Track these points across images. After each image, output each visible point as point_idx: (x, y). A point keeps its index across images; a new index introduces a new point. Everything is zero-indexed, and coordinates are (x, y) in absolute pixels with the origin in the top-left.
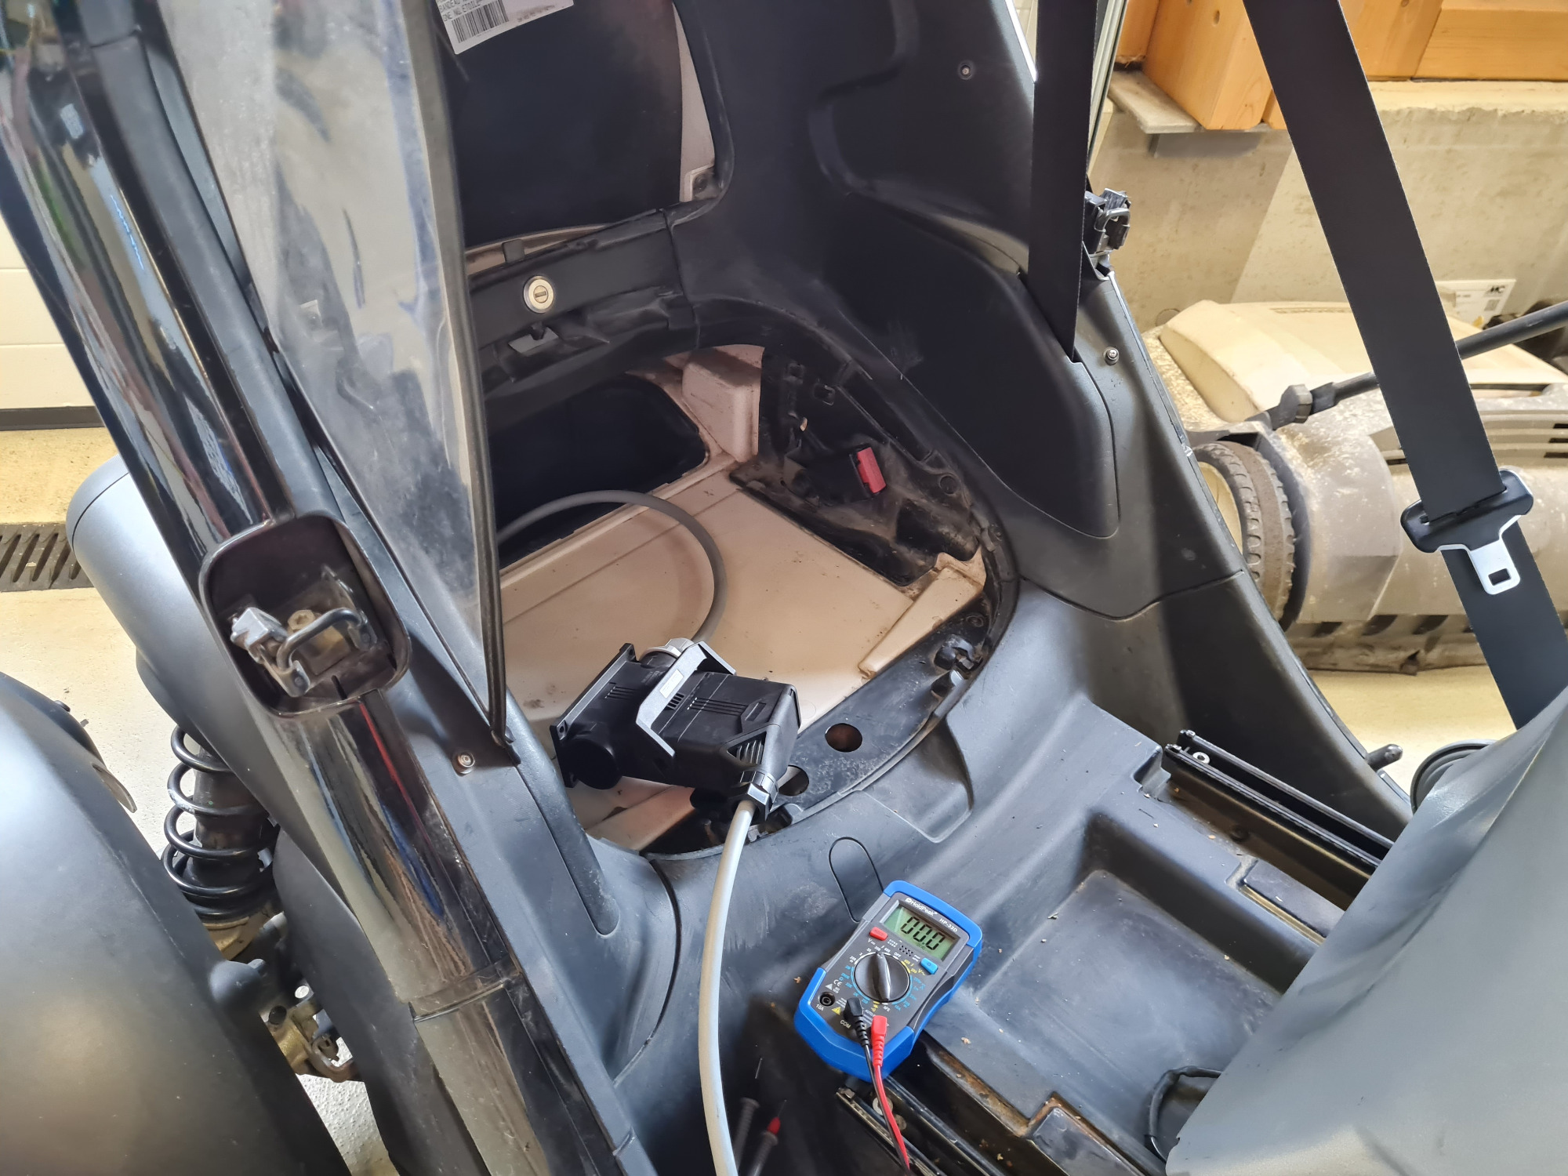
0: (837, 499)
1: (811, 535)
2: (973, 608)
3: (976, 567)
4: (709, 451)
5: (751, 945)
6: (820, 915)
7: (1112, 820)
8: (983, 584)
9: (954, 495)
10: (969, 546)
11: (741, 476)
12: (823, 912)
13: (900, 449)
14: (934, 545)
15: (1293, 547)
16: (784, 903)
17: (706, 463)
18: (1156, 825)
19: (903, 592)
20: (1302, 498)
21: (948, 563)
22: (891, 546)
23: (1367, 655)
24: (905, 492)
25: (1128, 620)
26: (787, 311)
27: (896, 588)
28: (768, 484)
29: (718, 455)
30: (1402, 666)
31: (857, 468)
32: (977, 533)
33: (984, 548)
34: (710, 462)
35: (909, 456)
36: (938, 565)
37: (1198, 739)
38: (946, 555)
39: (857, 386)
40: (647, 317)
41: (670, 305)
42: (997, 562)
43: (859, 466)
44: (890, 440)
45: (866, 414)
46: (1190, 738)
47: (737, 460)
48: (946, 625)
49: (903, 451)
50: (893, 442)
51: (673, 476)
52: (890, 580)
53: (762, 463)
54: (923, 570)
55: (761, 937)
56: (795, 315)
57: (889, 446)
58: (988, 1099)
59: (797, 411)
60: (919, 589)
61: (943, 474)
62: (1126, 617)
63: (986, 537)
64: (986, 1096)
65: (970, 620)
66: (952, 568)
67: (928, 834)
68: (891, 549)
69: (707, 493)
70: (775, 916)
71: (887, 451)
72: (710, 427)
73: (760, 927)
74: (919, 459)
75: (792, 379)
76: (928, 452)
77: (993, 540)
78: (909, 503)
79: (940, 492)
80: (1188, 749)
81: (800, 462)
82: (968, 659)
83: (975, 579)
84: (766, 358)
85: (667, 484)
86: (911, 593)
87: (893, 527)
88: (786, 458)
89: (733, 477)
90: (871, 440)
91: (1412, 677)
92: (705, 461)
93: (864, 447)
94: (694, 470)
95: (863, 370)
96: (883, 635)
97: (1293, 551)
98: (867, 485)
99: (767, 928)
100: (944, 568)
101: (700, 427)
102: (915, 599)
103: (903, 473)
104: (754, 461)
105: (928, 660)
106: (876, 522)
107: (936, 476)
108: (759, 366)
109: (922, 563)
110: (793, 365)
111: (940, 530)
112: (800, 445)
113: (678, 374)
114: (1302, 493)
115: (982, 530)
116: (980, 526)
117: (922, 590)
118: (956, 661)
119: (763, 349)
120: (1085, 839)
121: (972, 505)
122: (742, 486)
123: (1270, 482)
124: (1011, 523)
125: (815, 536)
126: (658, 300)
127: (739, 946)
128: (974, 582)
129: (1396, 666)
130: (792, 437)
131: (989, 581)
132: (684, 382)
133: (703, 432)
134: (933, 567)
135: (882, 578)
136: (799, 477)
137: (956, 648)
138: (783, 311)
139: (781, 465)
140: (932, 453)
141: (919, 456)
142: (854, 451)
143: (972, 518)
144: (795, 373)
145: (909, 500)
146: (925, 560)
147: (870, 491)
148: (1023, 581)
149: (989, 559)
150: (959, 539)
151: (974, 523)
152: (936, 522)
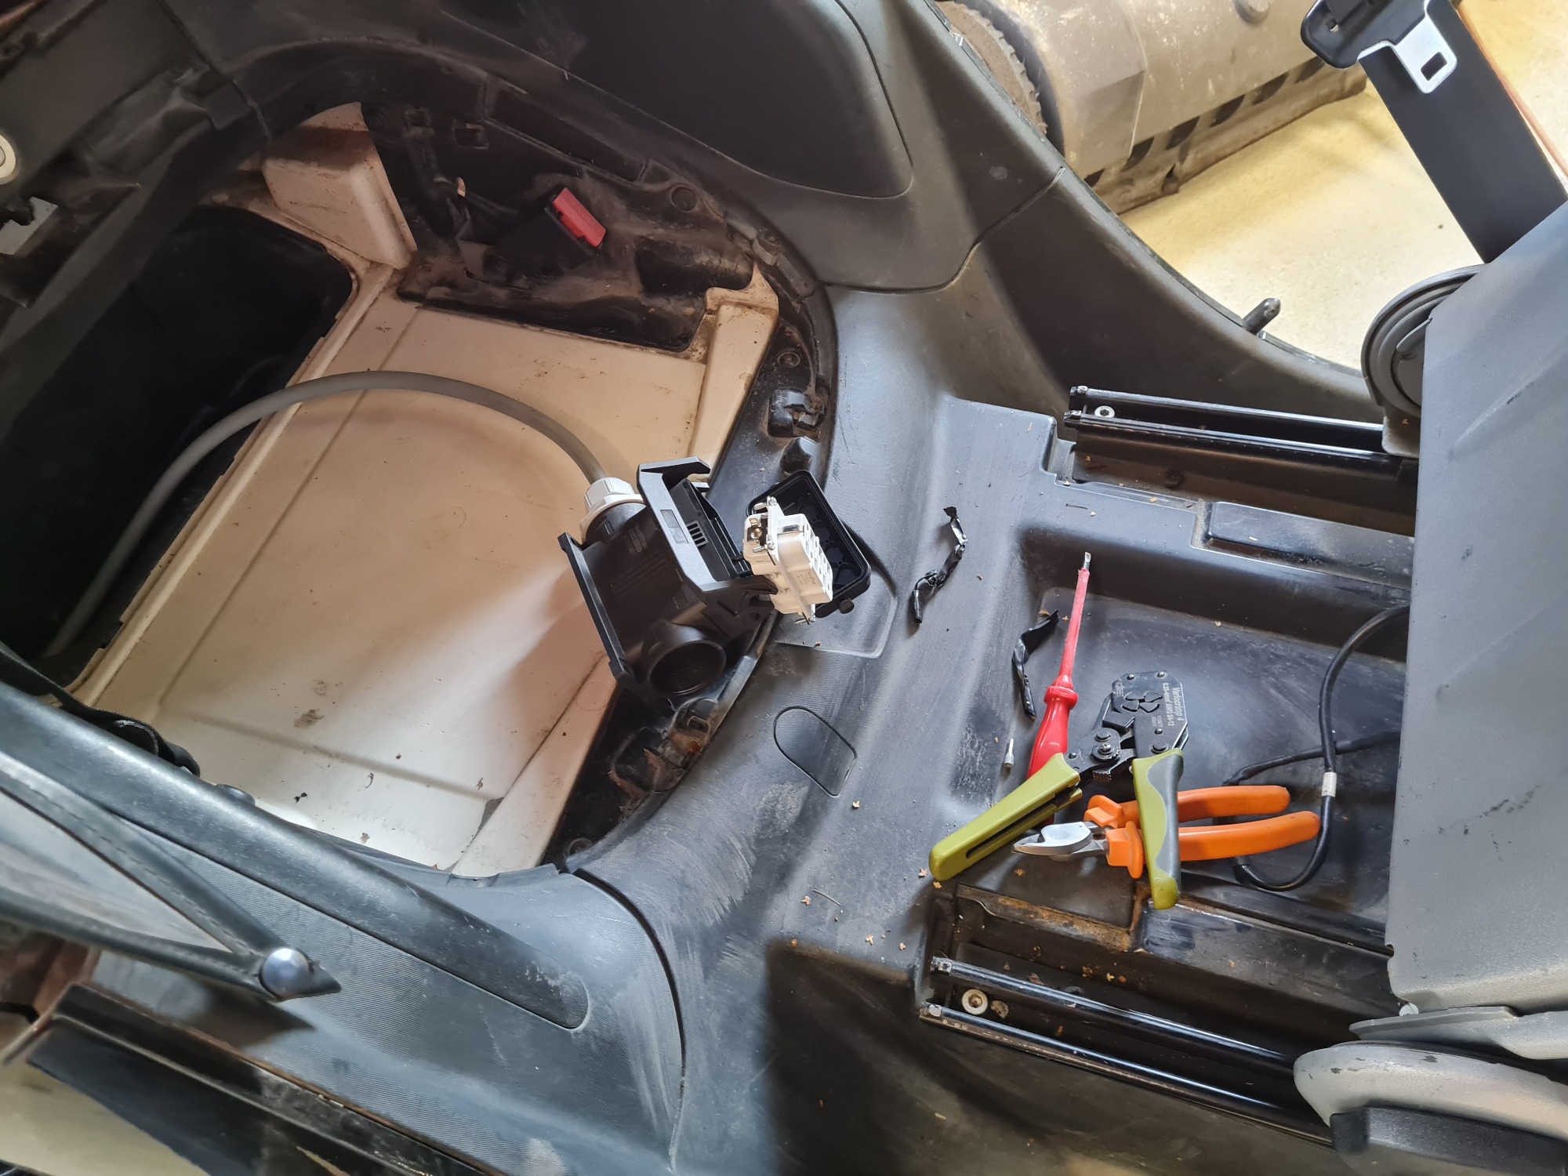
0: (551, 272)
1: (541, 331)
2: (777, 342)
3: (760, 289)
4: (353, 271)
5: (739, 897)
6: (797, 814)
7: (1045, 532)
8: (776, 308)
9: (696, 209)
10: (742, 269)
11: (414, 288)
12: (799, 810)
13: (602, 175)
14: (696, 283)
15: (1038, 104)
16: (753, 829)
17: (358, 289)
18: (1093, 513)
19: (687, 358)
20: (1027, 41)
21: (723, 298)
22: (643, 303)
23: (1129, 191)
24: (635, 228)
25: (955, 281)
26: (368, 38)
27: (676, 356)
28: (452, 285)
29: (368, 270)
30: (1163, 189)
31: (561, 222)
32: (745, 248)
33: (761, 263)
34: (363, 286)
35: (616, 179)
36: (710, 305)
37: (1092, 392)
38: (716, 289)
39: (508, 109)
40: (175, 124)
41: (198, 92)
42: (787, 276)
43: (562, 219)
44: (584, 167)
45: (538, 144)
46: (1084, 394)
47: (396, 267)
48: (759, 379)
49: (607, 176)
50: (591, 169)
51: (323, 325)
52: (666, 349)
53: (429, 259)
54: (695, 319)
55: (746, 881)
56: (381, 39)
57: (586, 176)
58: (1075, 926)
59: (445, 175)
60: (703, 346)
61: (670, 188)
62: (953, 279)
63: (759, 249)
64: (1071, 924)
65: (782, 360)
66: (730, 303)
67: (866, 651)
68: (644, 310)
69: (381, 329)
70: (751, 848)
71: (587, 184)
72: (338, 238)
73: (741, 871)
74: (633, 180)
75: (416, 131)
76: (642, 166)
77: (768, 249)
78: (644, 241)
79: (674, 213)
80: (1085, 408)
81: (480, 240)
82: (807, 413)
83: (763, 306)
84: (368, 114)
85: (322, 339)
86: (697, 355)
87: (634, 277)
88: (459, 242)
89: (403, 295)
90: (560, 177)
91: (1176, 196)
92: (355, 286)
93: (557, 190)
94: (347, 304)
95: (509, 85)
96: (692, 424)
97: (1040, 109)
98: (583, 239)
99: (748, 866)
100: (719, 306)
101: (324, 242)
102: (705, 360)
103: (620, 206)
104: (417, 260)
105: (761, 434)
106: (610, 280)
107: (665, 192)
108: (362, 127)
109: (690, 310)
110: (410, 112)
111: (698, 261)
112: (468, 216)
113: (258, 183)
114: (1025, 35)
115: (751, 242)
116: (747, 238)
117: (709, 345)
118: (795, 421)
119: (360, 104)
120: (1024, 566)
121: (726, 214)
122: (419, 302)
123: (990, 36)
124: (783, 220)
125: (546, 330)
126: (177, 92)
127: (727, 908)
128: (764, 310)
129: (1158, 191)
130: (454, 211)
131: (783, 303)
132: (272, 188)
133: (332, 248)
134: (706, 310)
135: (653, 351)
136: (489, 263)
137: (788, 407)
138: (363, 39)
139: (457, 251)
140: (646, 167)
141: (631, 174)
142: (547, 199)
143: (732, 232)
144: (418, 122)
145: (642, 237)
146: (693, 305)
147: (590, 246)
148: (828, 289)
149: (774, 276)
150: (726, 264)
151: (737, 238)
152: (690, 253)
